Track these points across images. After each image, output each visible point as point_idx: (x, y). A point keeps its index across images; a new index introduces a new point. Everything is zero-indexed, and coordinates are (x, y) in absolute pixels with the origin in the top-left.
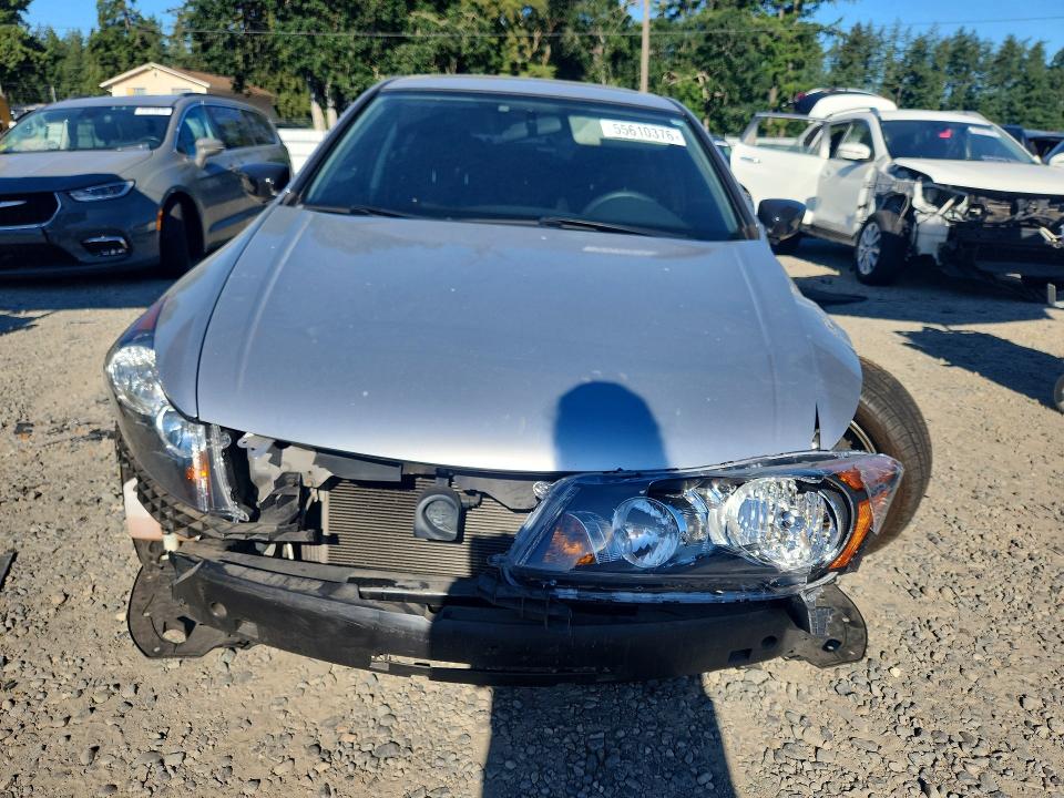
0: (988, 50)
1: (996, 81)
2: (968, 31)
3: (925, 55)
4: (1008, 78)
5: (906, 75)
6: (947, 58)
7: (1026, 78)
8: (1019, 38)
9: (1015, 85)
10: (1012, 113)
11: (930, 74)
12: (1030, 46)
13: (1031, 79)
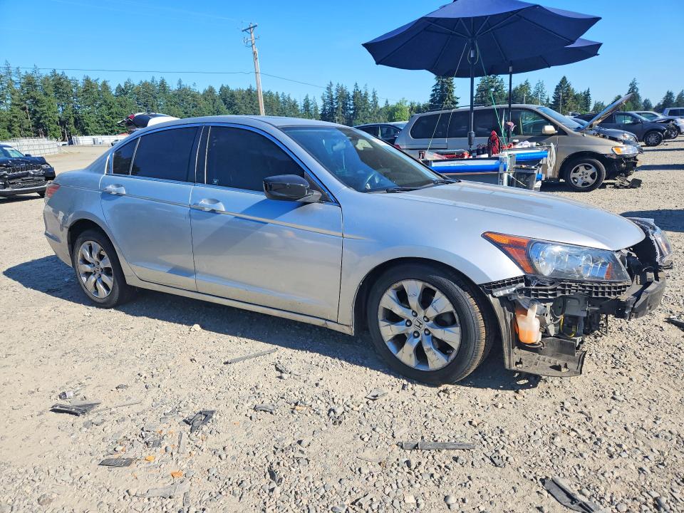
0: (77, 85)
1: (89, 103)
2: (59, 72)
3: (36, 86)
4: (95, 101)
5: (28, 98)
6: (51, 88)
7: (105, 102)
8: (92, 78)
9: (100, 105)
10: (105, 122)
11: (44, 98)
12: (100, 83)
13: (108, 102)
